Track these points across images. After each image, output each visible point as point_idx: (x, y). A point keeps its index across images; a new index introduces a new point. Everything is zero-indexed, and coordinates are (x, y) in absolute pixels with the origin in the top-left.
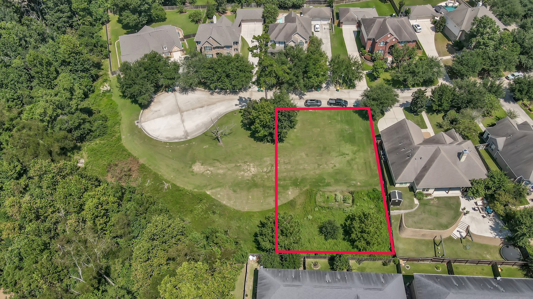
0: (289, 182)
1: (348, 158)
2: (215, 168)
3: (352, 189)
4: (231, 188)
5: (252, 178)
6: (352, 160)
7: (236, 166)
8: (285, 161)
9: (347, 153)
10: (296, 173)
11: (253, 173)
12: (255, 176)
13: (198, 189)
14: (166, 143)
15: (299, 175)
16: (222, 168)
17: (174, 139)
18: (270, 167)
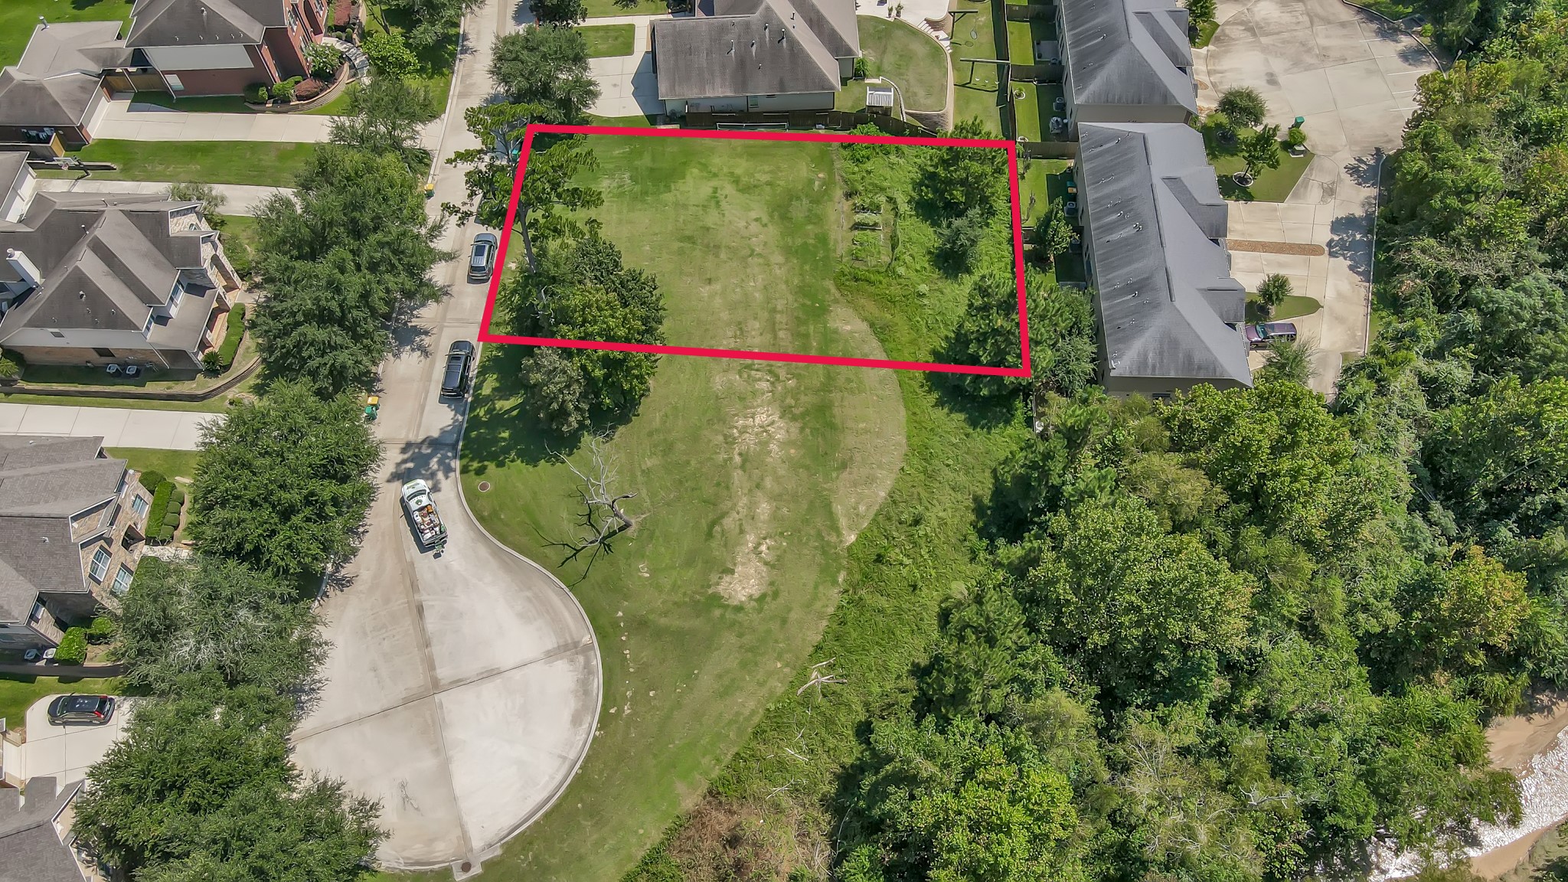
0: (812, 327)
1: (729, 189)
2: (747, 528)
3: (839, 193)
4: (834, 475)
5: (794, 418)
6: (736, 181)
7: (743, 467)
8: (730, 334)
9: (710, 190)
10: (779, 308)
11: (776, 418)
12: (786, 412)
13: (838, 572)
14: (605, 721)
15: (785, 300)
16: (752, 506)
17: (586, 693)
18: (753, 373)
